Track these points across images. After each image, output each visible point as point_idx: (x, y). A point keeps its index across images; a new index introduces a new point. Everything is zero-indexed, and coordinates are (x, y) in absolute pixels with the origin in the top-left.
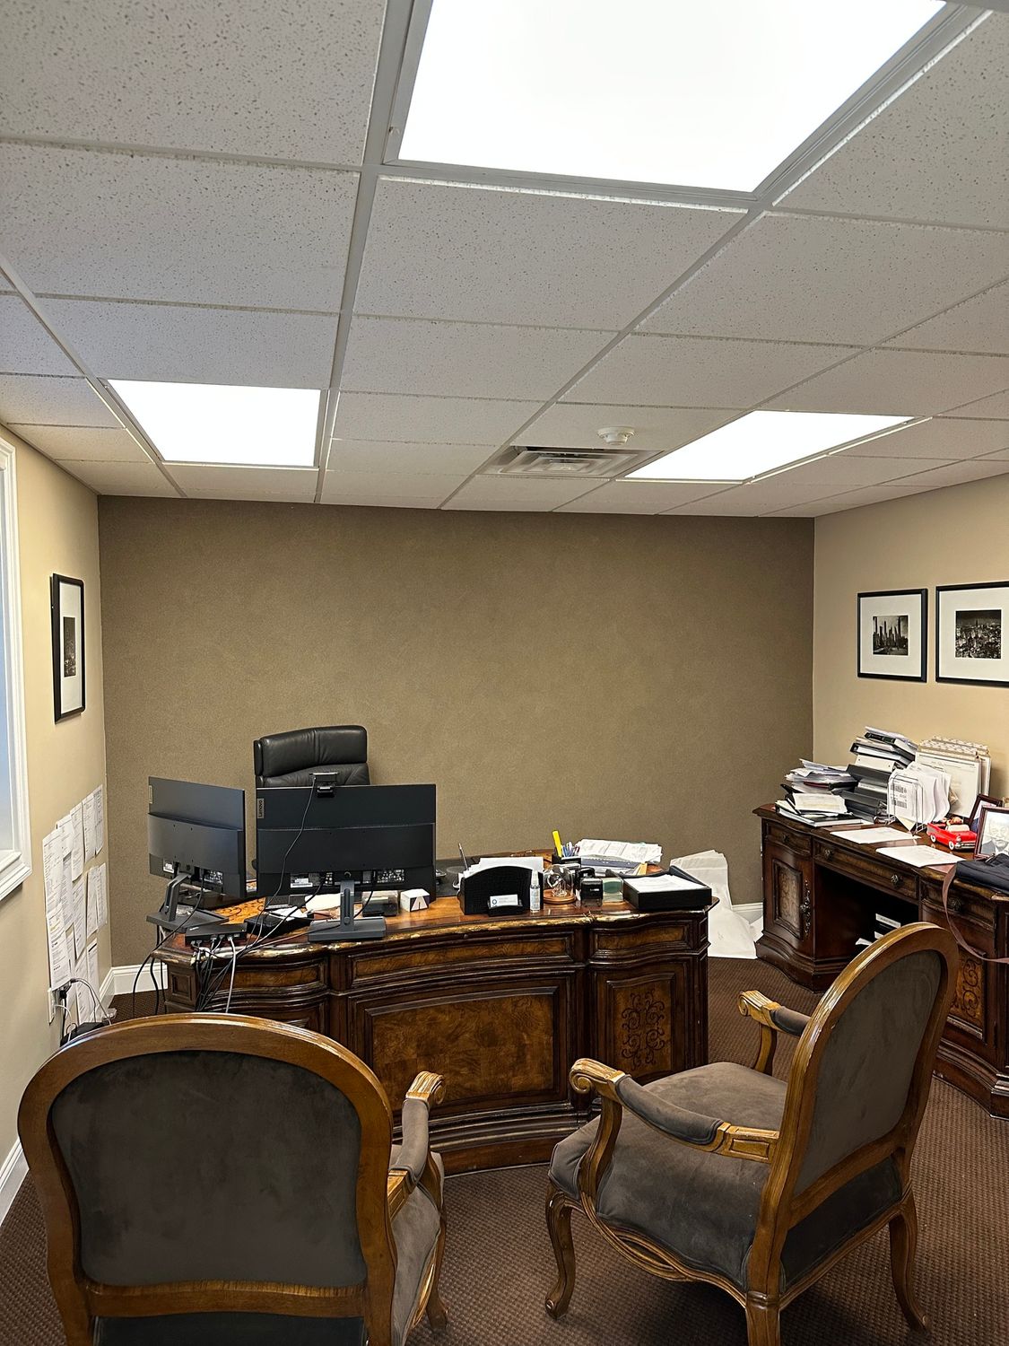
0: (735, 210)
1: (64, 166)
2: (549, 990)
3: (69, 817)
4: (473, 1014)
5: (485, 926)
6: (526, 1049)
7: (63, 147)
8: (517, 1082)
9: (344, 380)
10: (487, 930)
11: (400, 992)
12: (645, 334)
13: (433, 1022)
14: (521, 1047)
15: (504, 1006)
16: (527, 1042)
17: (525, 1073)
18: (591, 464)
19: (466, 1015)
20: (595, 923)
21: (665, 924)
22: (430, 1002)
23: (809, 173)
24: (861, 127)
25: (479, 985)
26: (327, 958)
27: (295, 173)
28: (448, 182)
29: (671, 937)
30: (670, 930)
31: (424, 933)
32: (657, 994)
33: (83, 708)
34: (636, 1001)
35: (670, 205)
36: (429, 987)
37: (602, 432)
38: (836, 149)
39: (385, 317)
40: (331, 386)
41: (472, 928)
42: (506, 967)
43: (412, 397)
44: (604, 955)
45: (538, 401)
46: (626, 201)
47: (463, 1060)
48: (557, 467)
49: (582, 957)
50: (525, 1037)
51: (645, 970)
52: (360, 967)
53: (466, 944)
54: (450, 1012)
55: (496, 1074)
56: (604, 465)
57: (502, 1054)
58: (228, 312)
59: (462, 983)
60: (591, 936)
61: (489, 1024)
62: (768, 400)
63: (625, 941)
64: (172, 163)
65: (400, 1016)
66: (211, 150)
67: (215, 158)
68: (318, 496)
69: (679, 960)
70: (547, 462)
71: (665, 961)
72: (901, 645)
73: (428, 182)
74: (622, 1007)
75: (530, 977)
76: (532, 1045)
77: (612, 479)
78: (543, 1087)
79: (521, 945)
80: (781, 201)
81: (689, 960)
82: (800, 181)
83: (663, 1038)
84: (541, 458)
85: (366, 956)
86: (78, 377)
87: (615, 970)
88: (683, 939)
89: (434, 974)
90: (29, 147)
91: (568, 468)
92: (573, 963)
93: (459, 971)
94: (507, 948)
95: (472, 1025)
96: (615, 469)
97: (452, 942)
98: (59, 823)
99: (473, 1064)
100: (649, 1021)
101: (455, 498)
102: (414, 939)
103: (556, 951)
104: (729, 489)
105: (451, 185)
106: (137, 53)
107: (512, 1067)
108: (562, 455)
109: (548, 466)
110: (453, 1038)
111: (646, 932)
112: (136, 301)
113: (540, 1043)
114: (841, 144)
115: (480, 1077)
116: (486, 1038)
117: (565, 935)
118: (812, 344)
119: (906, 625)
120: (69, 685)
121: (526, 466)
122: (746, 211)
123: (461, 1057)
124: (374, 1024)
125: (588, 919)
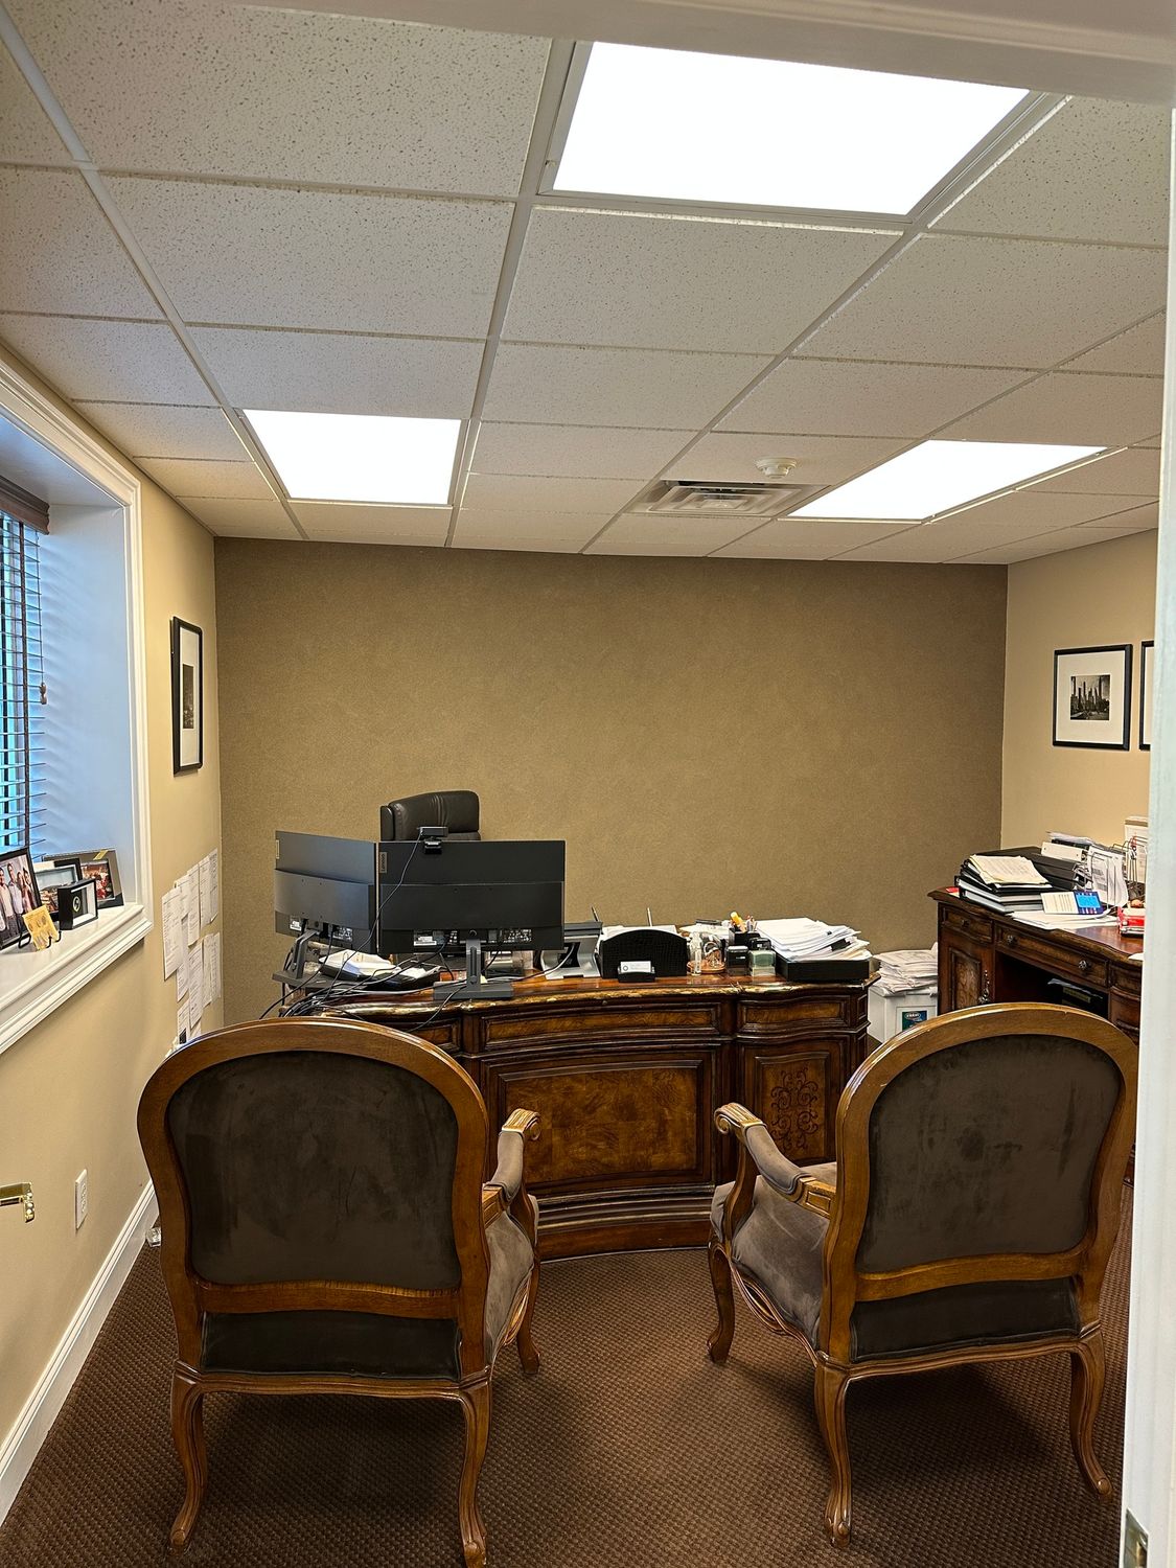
0: (890, 233)
1: (233, 202)
2: (693, 1063)
3: (186, 877)
4: (611, 1085)
5: (625, 993)
6: (667, 1126)
7: (235, 184)
8: (658, 1159)
9: (487, 409)
10: (626, 997)
11: (536, 1058)
12: (803, 358)
13: (569, 1092)
14: (663, 1123)
15: (645, 1078)
16: (669, 1118)
17: (666, 1151)
18: (749, 501)
19: (604, 1087)
20: (743, 995)
21: (820, 999)
22: (564, 1071)
23: (962, 196)
24: (1010, 152)
25: (618, 1055)
26: (459, 1019)
27: (453, 204)
28: (601, 210)
29: (826, 1013)
30: (826, 1006)
31: (561, 997)
32: (810, 1074)
33: (200, 765)
34: (787, 1079)
35: (823, 228)
36: (565, 1054)
37: (761, 463)
38: (987, 173)
39: (533, 343)
40: (472, 416)
41: (611, 994)
42: (646, 1037)
43: (556, 427)
44: (753, 1029)
45: (691, 431)
46: (779, 225)
47: (600, 1134)
48: (712, 505)
49: (728, 1030)
50: (667, 1112)
51: (799, 1047)
52: (494, 1029)
53: (605, 1011)
54: (587, 1082)
55: (635, 1150)
56: (766, 501)
57: (642, 1129)
58: (375, 339)
59: (600, 1051)
60: (738, 1009)
61: (628, 1096)
62: (941, 429)
63: (776, 1015)
64: (335, 197)
65: (535, 1083)
66: (375, 185)
67: (375, 191)
68: (449, 539)
69: (835, 1038)
70: (701, 499)
71: (819, 1039)
72: (1101, 709)
73: (582, 211)
74: (771, 1086)
75: (673, 1048)
76: (672, 1121)
77: (774, 518)
78: (685, 1166)
79: (663, 1015)
80: (937, 223)
81: (846, 1038)
82: (954, 204)
83: (816, 1121)
84: (694, 494)
85: (500, 1019)
86: (214, 407)
87: (765, 1045)
88: (839, 1016)
89: (569, 1041)
90: (203, 184)
91: (725, 505)
92: (719, 1036)
93: (597, 1040)
94: (648, 1018)
95: (610, 1097)
96: (777, 506)
97: (590, 1008)
98: (177, 882)
99: (610, 1137)
100: (801, 1102)
101: (599, 541)
102: (550, 1002)
103: (701, 1022)
104: (907, 530)
105: (604, 212)
106: (316, 101)
107: (652, 1144)
108: (718, 491)
109: (701, 503)
110: (590, 1109)
111: (799, 1006)
112: (283, 329)
113: (683, 1120)
114: (992, 169)
115: (618, 1152)
116: (625, 1112)
117: (711, 1006)
118: (983, 367)
119: (1108, 687)
120: (188, 737)
121: (678, 504)
122: (901, 234)
123: (599, 1130)
124: (508, 1090)
125: (736, 990)
